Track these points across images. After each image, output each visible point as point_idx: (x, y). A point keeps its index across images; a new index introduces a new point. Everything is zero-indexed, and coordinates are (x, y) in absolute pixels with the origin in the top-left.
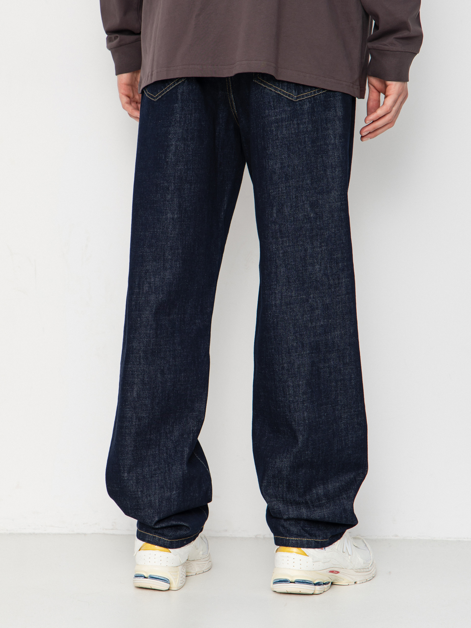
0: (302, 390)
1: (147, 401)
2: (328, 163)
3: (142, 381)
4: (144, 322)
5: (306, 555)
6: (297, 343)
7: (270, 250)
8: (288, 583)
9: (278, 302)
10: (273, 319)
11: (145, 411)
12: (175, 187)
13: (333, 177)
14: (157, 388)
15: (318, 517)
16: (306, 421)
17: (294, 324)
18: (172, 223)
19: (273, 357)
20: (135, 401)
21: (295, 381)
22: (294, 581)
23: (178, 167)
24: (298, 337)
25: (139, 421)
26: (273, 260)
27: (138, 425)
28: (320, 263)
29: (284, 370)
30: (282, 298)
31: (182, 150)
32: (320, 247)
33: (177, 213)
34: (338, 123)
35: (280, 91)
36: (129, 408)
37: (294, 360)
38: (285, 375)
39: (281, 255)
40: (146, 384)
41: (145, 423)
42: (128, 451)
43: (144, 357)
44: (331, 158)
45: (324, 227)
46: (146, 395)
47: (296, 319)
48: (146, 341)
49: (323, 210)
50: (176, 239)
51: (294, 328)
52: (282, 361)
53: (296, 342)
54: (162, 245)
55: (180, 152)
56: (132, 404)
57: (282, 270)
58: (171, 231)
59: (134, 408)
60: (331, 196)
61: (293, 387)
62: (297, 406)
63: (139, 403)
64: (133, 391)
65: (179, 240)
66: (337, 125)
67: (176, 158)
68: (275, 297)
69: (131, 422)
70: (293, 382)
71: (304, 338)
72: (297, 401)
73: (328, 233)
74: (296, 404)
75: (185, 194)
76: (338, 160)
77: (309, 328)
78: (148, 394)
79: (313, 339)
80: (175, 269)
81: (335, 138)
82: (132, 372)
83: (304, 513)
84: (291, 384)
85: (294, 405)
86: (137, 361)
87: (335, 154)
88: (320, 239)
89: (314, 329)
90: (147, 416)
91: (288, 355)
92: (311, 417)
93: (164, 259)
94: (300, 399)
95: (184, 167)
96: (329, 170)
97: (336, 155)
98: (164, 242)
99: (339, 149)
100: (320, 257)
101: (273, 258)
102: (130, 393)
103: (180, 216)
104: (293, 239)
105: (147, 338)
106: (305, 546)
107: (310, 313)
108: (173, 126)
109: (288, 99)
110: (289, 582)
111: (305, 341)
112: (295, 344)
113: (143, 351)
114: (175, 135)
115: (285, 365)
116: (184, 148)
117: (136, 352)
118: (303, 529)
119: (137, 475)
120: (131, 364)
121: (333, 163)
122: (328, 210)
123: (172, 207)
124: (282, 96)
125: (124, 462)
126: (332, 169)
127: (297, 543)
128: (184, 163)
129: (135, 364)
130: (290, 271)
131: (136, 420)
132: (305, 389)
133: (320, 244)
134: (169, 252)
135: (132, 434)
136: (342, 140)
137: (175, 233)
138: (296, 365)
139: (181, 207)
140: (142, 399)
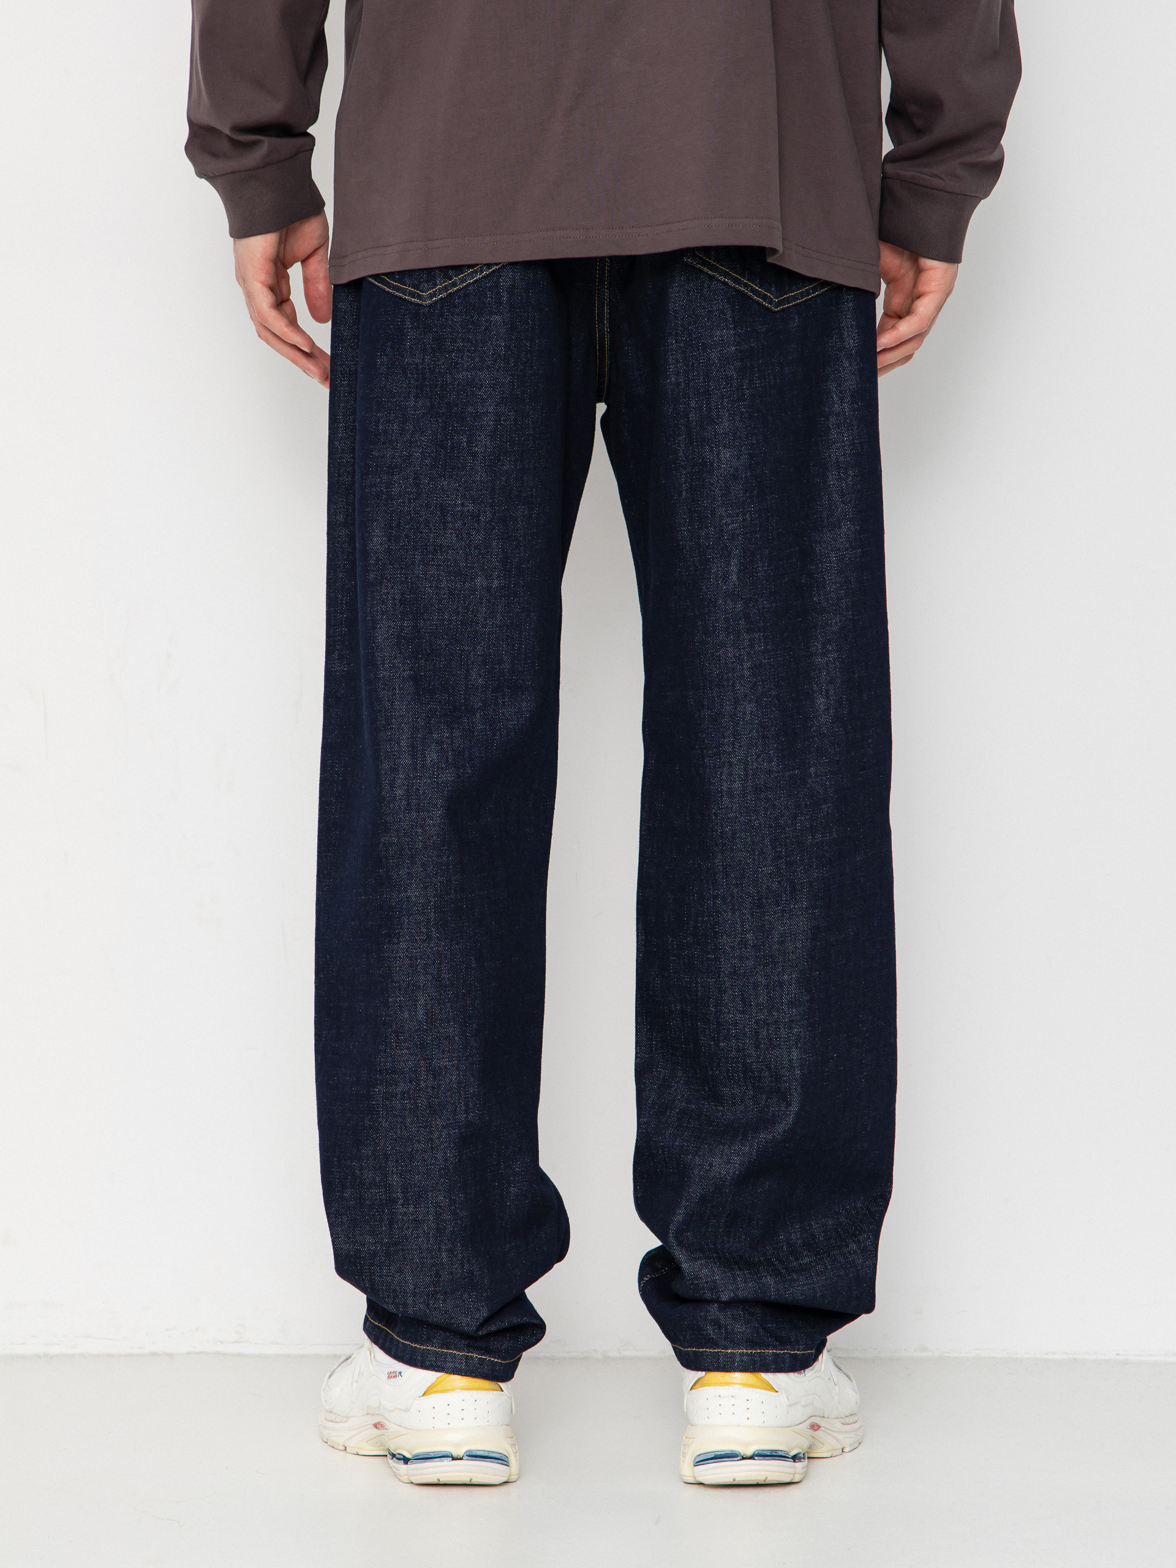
0: (788, 994)
1: (451, 1030)
2: (830, 458)
3: (436, 980)
4: (433, 836)
5: (772, 1389)
6: (780, 883)
7: (720, 660)
8: (738, 1460)
9: (737, 785)
10: (722, 826)
11: (448, 1052)
12: (494, 514)
13: (842, 491)
14: (472, 994)
15: (802, 1294)
16: (794, 1070)
17: (774, 836)
18: (486, 599)
19: (719, 917)
20: (422, 1030)
21: (772, 972)
22: (749, 1453)
23: (501, 466)
24: (783, 869)
25: (435, 1078)
26: (728, 685)
27: (433, 1088)
28: (827, 691)
29: (746, 948)
30: (746, 775)
31: (511, 424)
32: (824, 655)
33: (499, 576)
34: (846, 364)
35: (746, 285)
36: (408, 1048)
37: (770, 923)
38: (748, 959)
39: (746, 673)
40: (446, 986)
41: (449, 1083)
42: (412, 1151)
43: (439, 922)
44: (834, 446)
45: (829, 607)
46: (449, 1015)
47: (779, 826)
48: (440, 882)
49: (823, 568)
50: (497, 638)
51: (774, 848)
52: (742, 926)
53: (777, 881)
54: (463, 651)
55: (507, 431)
56: (414, 1038)
57: (748, 709)
58: (485, 620)
59: (420, 1048)
60: (841, 533)
61: (767, 989)
62: (776, 1034)
63: (433, 1035)
64: (416, 1005)
65: (503, 641)
66: (844, 370)
67: (496, 444)
68: (730, 774)
69: (416, 1083)
70: (767, 976)
71: (796, 871)
72: (776, 1022)
73: (840, 621)
74: (772, 1029)
75: (517, 530)
76: (851, 450)
77: (807, 848)
78: (453, 1012)
79: (817, 873)
80: (494, 709)
81: (842, 399)
82: (411, 960)
83: (770, 1285)
84: (763, 980)
85: (768, 1030)
86: (420, 932)
87: (843, 436)
88: (823, 636)
89: (818, 848)
90: (453, 1065)
91: (757, 912)
92: (806, 1061)
93: (467, 685)
94: (784, 1018)
95: (516, 466)
96: (833, 475)
97: (847, 440)
98: (467, 645)
99: (853, 425)
100: (826, 679)
101: (728, 680)
102: (409, 1010)
103: (506, 584)
104: (773, 636)
105: (443, 876)
106: (771, 1368)
107: (810, 811)
108: (489, 367)
109: (761, 305)
110: (739, 1458)
111: (799, 878)
112: (775, 886)
113: (435, 907)
114: (493, 390)
115: (749, 936)
116: (516, 420)
117: (419, 910)
118: (763, 1328)
119: (437, 1211)
120: (406, 941)
121: (842, 459)
122: (835, 567)
123: (488, 562)
124: (750, 298)
125: (404, 1178)
126: (839, 472)
127: (753, 1360)
128: (515, 455)
129: (416, 939)
130: (767, 712)
131: (428, 1077)
132: (795, 994)
133: (824, 647)
134: (480, 670)
135: (420, 1109)
136: (858, 405)
137: (493, 623)
138: (776, 934)
139: (509, 563)
140: (440, 1024)
